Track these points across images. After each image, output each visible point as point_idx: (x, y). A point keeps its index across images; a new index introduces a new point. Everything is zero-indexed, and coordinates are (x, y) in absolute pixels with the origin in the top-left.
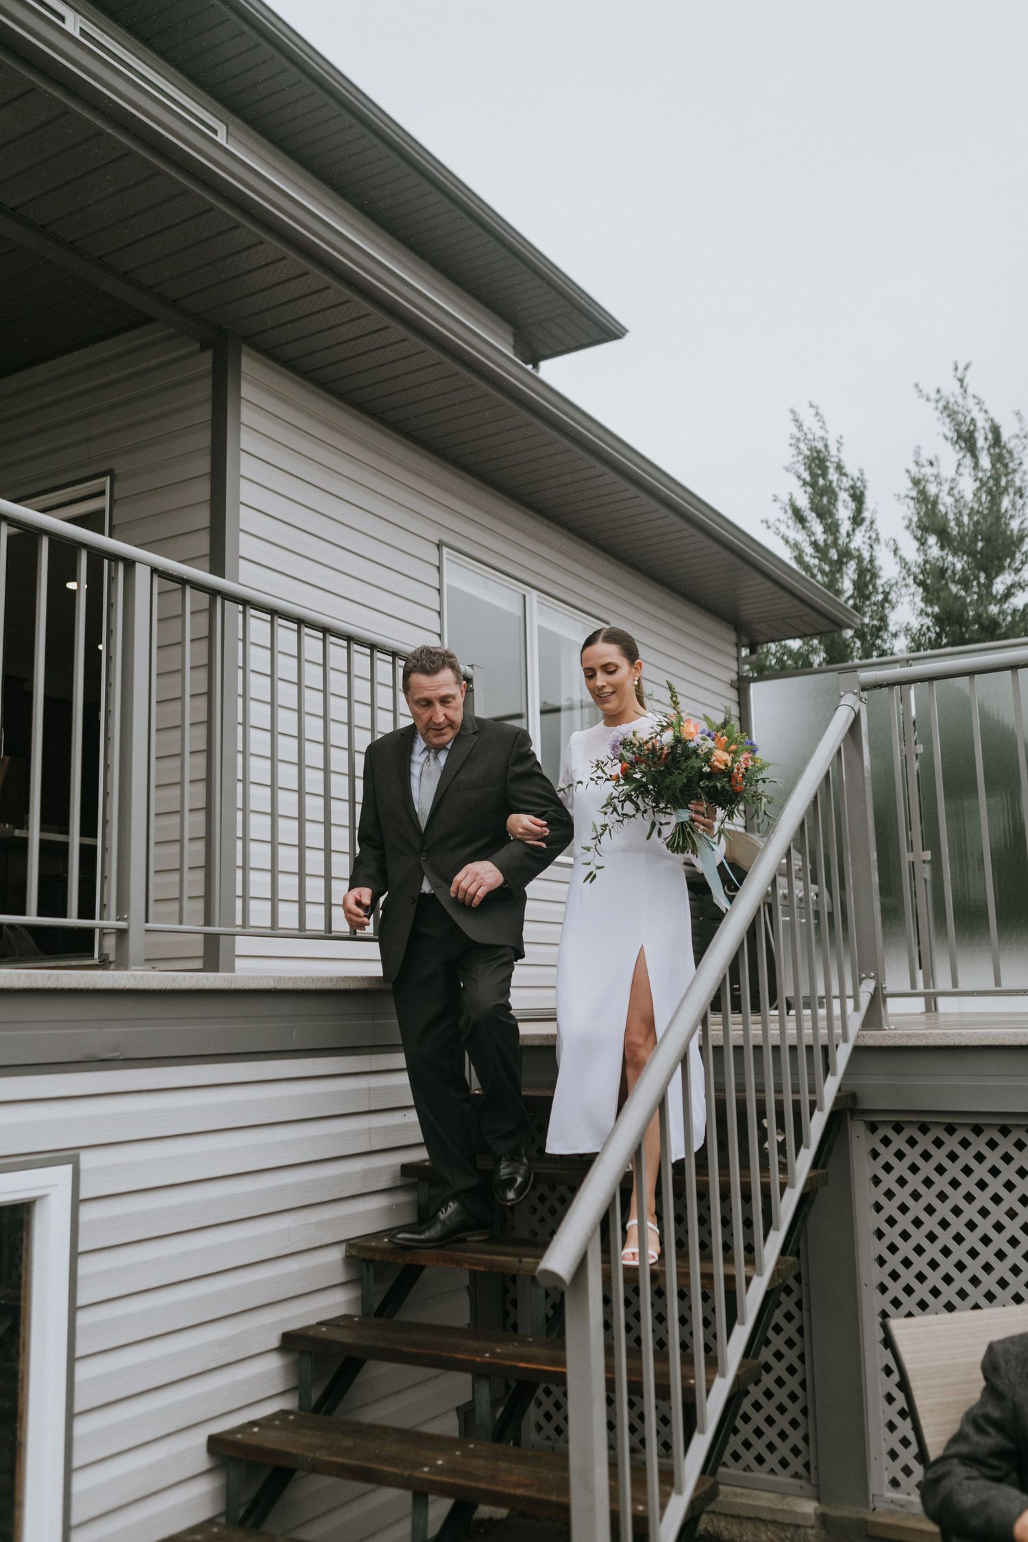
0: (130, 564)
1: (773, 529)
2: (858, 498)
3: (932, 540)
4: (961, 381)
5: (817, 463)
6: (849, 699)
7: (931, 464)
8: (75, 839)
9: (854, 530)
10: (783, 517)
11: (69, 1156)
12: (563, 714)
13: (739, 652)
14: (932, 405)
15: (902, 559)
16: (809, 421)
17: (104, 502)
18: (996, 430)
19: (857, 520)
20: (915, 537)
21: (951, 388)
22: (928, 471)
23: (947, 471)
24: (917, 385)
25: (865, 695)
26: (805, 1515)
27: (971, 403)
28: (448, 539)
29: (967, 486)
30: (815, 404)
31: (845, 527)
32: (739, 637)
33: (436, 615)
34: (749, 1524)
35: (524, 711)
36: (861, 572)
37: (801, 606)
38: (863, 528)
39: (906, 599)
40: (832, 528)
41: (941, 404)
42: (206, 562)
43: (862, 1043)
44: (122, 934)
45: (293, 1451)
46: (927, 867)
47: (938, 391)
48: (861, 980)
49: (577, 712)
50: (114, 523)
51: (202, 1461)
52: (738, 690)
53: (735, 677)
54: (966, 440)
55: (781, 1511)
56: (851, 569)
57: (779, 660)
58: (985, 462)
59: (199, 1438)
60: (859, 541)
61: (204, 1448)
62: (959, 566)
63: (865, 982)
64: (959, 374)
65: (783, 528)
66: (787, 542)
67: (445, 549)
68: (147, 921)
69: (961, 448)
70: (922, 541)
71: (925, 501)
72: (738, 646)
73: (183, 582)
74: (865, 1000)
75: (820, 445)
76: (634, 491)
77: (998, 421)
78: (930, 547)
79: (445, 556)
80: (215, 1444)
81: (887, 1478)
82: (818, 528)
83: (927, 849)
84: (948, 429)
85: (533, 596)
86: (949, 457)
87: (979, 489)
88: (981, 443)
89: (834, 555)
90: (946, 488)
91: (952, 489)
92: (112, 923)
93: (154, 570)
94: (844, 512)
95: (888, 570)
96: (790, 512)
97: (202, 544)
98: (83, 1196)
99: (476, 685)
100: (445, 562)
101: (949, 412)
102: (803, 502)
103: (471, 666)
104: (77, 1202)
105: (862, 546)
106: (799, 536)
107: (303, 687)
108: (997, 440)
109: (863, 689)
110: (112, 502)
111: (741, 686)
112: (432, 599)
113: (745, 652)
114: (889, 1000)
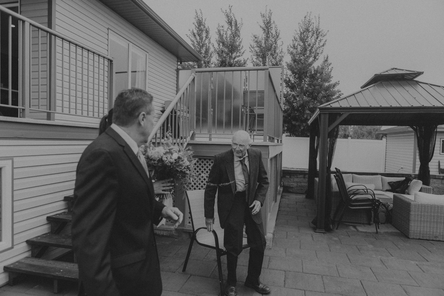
0: (24, 22)
1: (188, 37)
2: (207, 32)
3: (221, 44)
4: (230, 9)
5: (200, 23)
6: (193, 74)
7: (223, 27)
8: (10, 90)
9: (206, 39)
10: (191, 34)
11: (11, 158)
12: (137, 73)
13: (178, 63)
14: (224, 14)
15: (214, 47)
16: (199, 13)
17: (18, 5)
18: (236, 21)
19: (207, 37)
20: (218, 44)
21: (228, 11)
22: (222, 28)
23: (225, 29)
24: (221, 9)
25: (196, 73)
26: (172, 229)
27: (232, 15)
28: (110, 28)
29: (229, 32)
30: (201, 10)
31: (204, 38)
32: (178, 60)
33: (107, 45)
34: (162, 231)
35: (127, 71)
36: (206, 49)
37: (191, 55)
38: (208, 39)
39: (215, 56)
40: (201, 39)
41: (226, 14)
42: (47, 25)
43: (190, 143)
44: (23, 110)
45: (66, 219)
46: (212, 112)
47: (226, 10)
48: (191, 130)
49: (140, 73)
50: (21, 10)
51: (45, 222)
52: (177, 71)
53: (176, 68)
54: (230, 23)
55: (168, 228)
56: (204, 48)
57: (188, 66)
58: (233, 29)
59: (45, 217)
60: (207, 42)
61: (46, 219)
62: (226, 51)
63: (191, 131)
64: (230, 8)
65: (190, 37)
66: (191, 40)
67: (109, 30)
68: (30, 108)
69: (229, 25)
70: (219, 45)
71: (221, 36)
72: (178, 62)
73: (39, 28)
74: (191, 134)
75: (201, 19)
76: (155, 23)
77: (237, 20)
78: (221, 46)
79: (109, 32)
80: (48, 218)
81: (188, 222)
82: (198, 38)
83: (213, 108)
84: (226, 19)
85: (131, 44)
86: (226, 26)
87: (231, 34)
88: (233, 24)
89: (201, 45)
90: (225, 33)
91: (226, 33)
92: (21, 107)
93: (30, 24)
94: (204, 35)
95: (212, 50)
96: (192, 33)
97: (46, 20)
98: (14, 167)
99: (114, 62)
100: (109, 33)
101: (228, 16)
102: (195, 32)
103: (113, 58)
104: (13, 168)
105: (207, 43)
106: (193, 39)
107: (77, 60)
108: (236, 25)
109: (196, 72)
110: (21, 5)
111: (178, 70)
112: (106, 42)
113: (179, 63)
114: (196, 135)
